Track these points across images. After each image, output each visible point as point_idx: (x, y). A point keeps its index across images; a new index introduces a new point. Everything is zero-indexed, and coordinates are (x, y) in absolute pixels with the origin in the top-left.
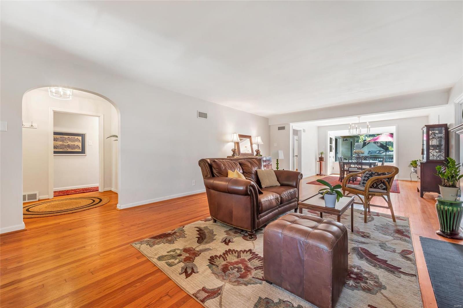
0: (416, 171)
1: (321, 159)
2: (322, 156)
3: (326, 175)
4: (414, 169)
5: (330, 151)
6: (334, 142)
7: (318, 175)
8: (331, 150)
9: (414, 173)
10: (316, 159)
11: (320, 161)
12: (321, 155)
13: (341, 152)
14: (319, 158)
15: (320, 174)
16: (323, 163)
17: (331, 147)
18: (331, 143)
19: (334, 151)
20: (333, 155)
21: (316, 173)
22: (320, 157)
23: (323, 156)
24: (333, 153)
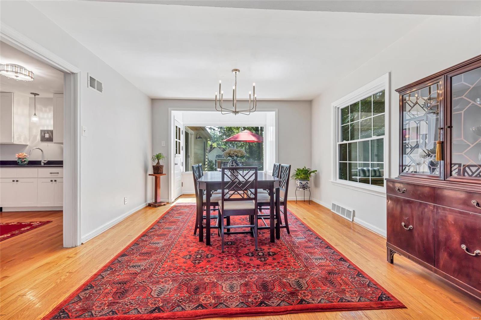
0: (303, 185)
1: (158, 170)
2: (158, 163)
3: (168, 203)
4: (302, 183)
5: (176, 153)
6: (183, 137)
7: (150, 205)
8: (178, 151)
9: (301, 189)
10: (146, 171)
11: (154, 173)
12: (156, 161)
13: (193, 155)
14: (153, 166)
15: (155, 205)
16: (162, 177)
17: (178, 145)
18: (178, 136)
19: (183, 152)
20: (182, 161)
21: (146, 201)
22: (155, 164)
23: (161, 163)
24: (181, 157)
